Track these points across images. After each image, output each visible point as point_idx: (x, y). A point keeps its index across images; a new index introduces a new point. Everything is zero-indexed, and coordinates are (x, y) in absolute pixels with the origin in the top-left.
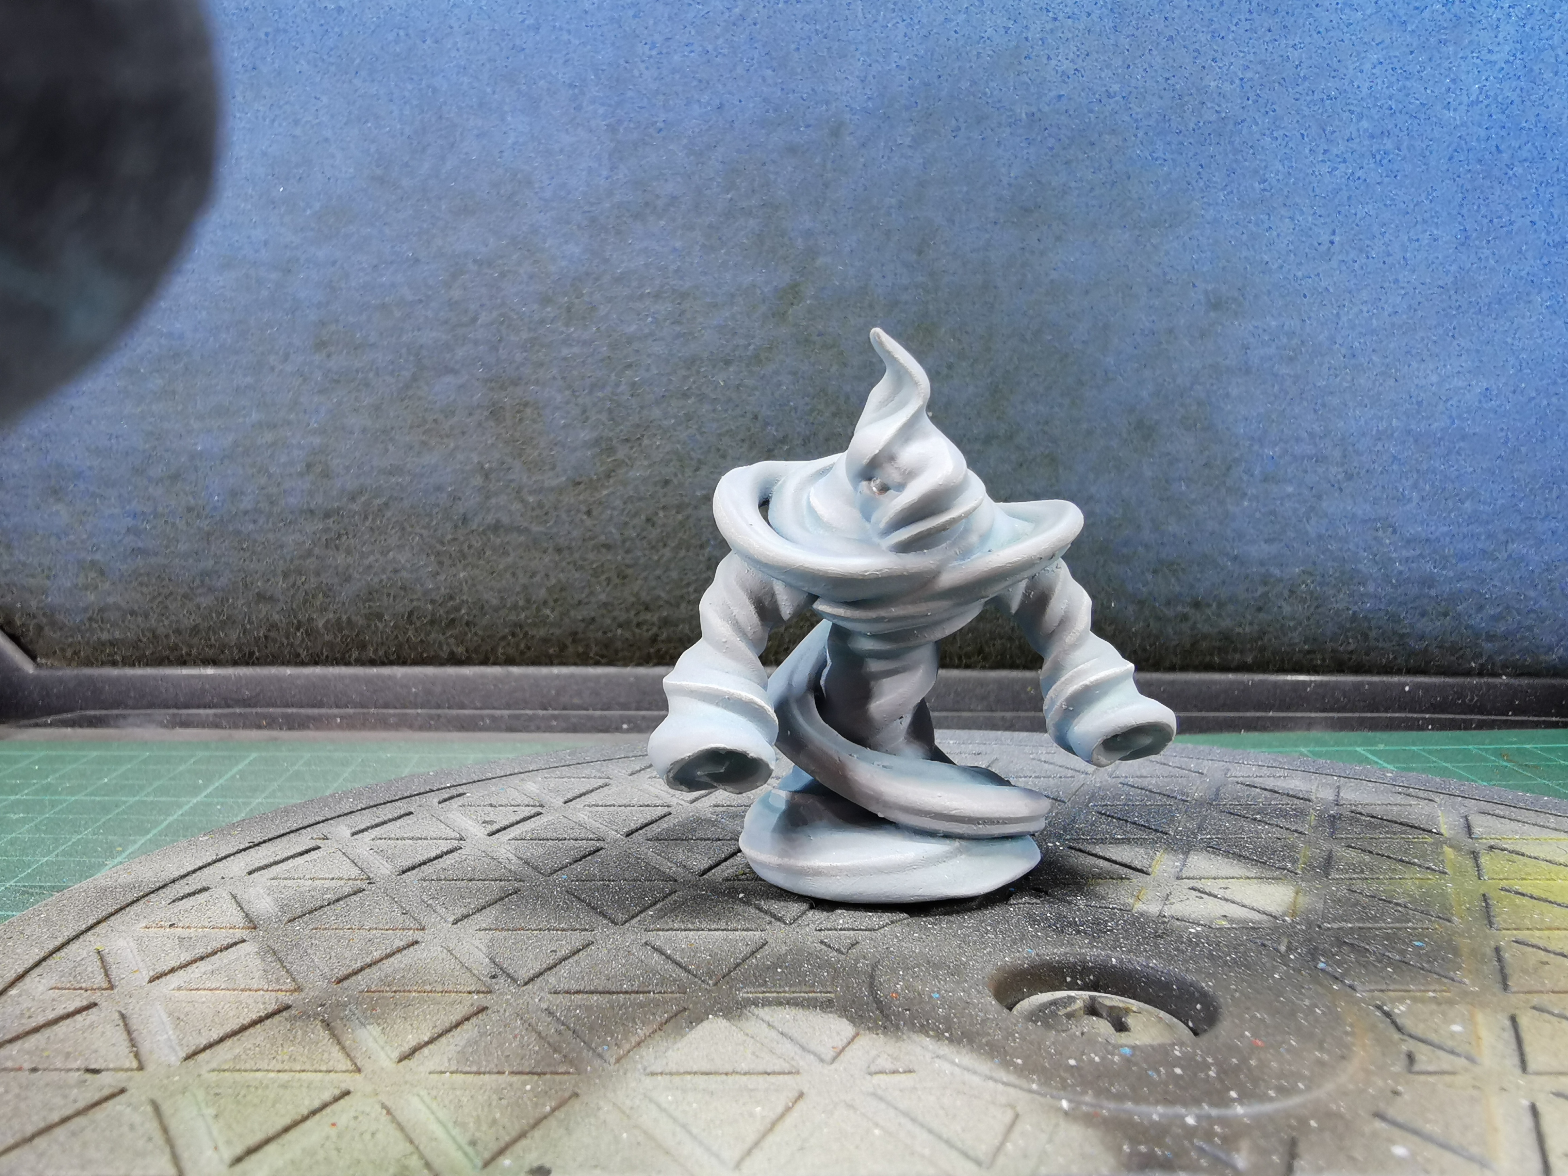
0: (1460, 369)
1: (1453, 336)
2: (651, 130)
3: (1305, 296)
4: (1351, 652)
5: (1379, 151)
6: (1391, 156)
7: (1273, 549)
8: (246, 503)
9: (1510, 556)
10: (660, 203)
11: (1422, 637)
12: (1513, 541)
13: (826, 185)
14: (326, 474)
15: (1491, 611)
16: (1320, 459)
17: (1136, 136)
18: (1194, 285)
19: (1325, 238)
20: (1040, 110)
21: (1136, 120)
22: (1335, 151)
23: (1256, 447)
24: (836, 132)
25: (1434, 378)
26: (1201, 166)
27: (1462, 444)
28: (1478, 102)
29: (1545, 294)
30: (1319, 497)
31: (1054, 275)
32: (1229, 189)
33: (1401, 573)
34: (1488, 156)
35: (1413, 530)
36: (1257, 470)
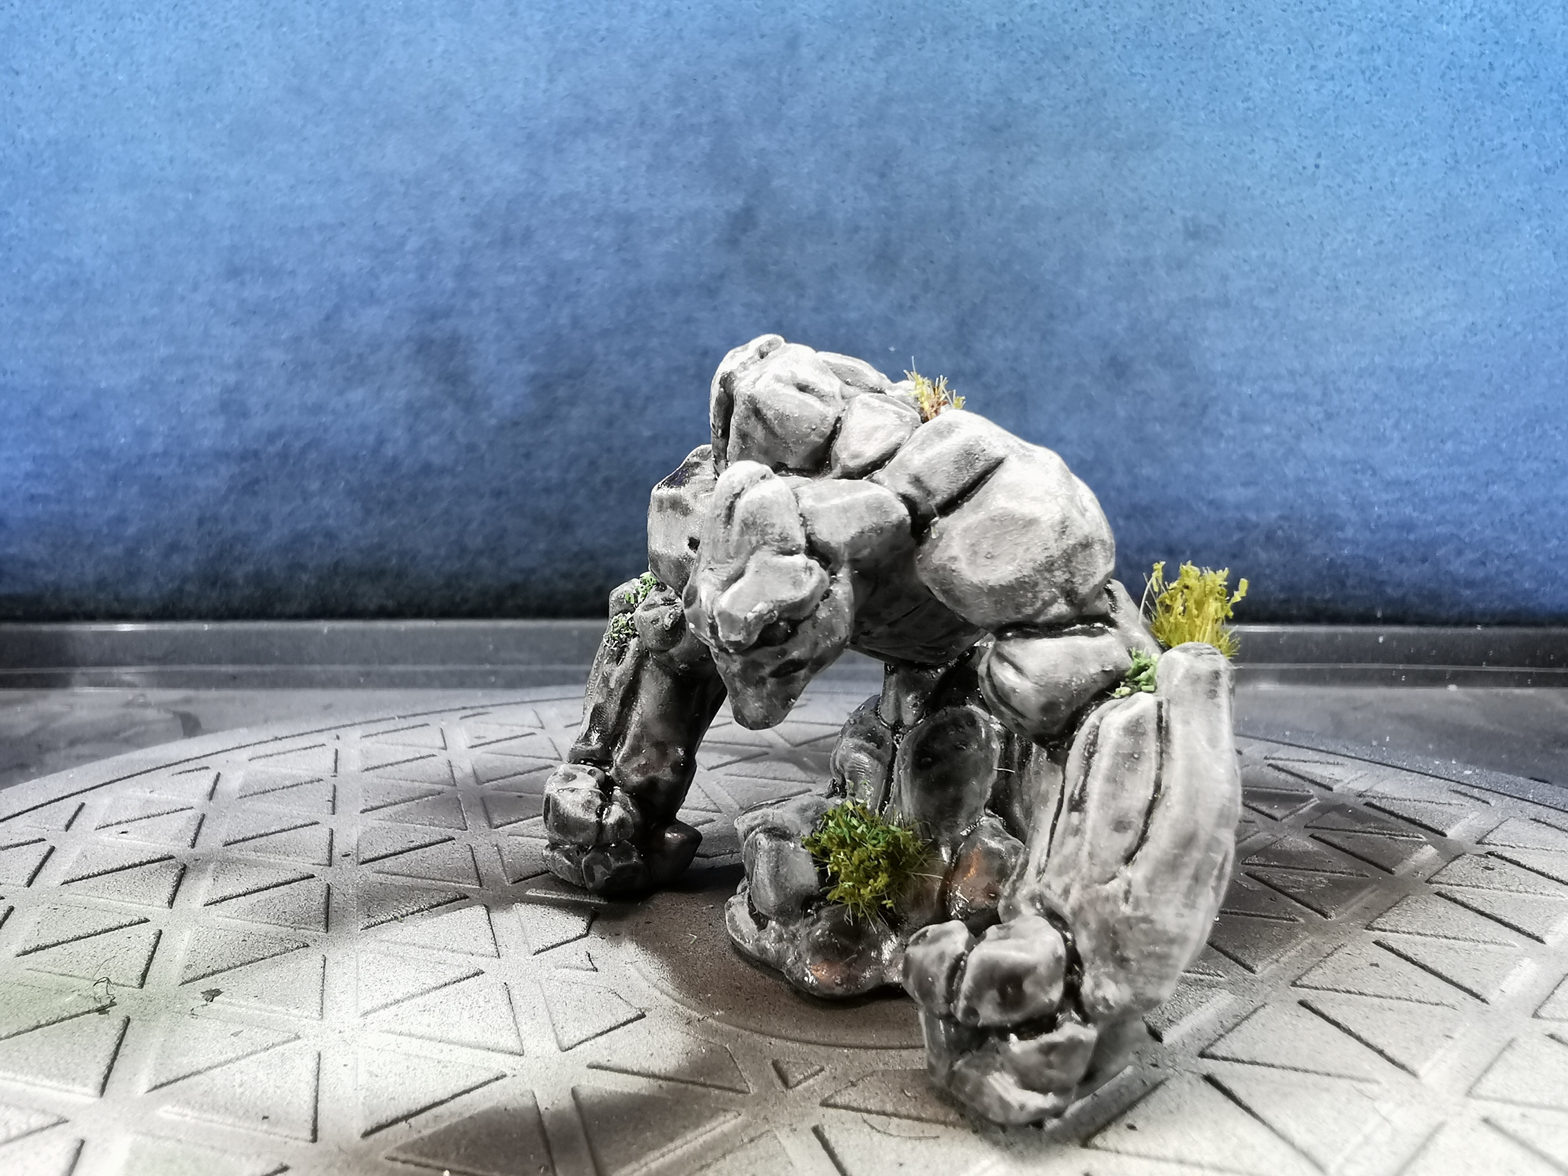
0: (1445, 302)
1: (1440, 268)
2: (593, 39)
3: (1288, 224)
4: (1328, 601)
5: (1368, 67)
6: (1381, 73)
7: (1250, 493)
8: (156, 444)
9: (1490, 499)
10: (602, 120)
11: (1400, 585)
12: (1494, 483)
13: (782, 101)
14: (245, 414)
15: (1470, 555)
16: (1300, 397)
17: (1113, 49)
18: (1172, 212)
19: (1310, 162)
20: (1011, 20)
21: (1114, 32)
22: (1323, 66)
23: (1234, 385)
24: (793, 43)
25: (1418, 312)
26: (1182, 83)
27: (1445, 382)
28: (1471, 15)
29: (1535, 222)
30: (1298, 437)
31: (1025, 201)
32: (1211, 107)
33: (1380, 517)
34: (1481, 75)
35: (1393, 472)
36: (1235, 410)
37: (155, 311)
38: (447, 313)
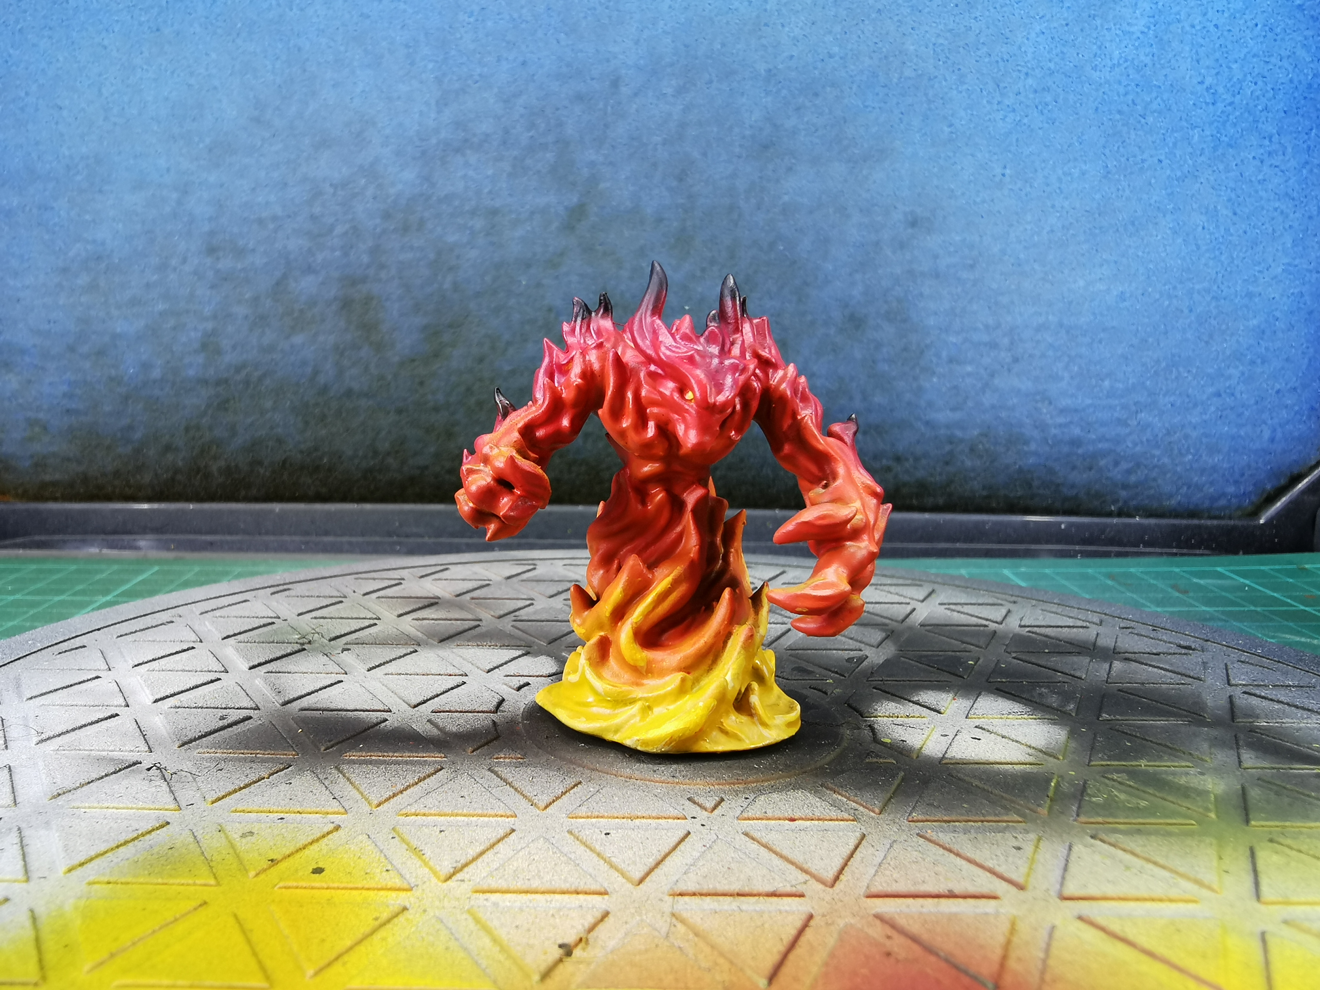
0: (1102, 276)
1: (1097, 250)
2: (470, 82)
3: (982, 217)
4: (1020, 498)
5: (1040, 103)
6: (1050, 107)
7: (957, 416)
8: (156, 373)
9: (1139, 423)
10: (476, 140)
11: (1073, 486)
12: (1141, 411)
13: (606, 126)
14: (218, 352)
15: (1124, 466)
16: (993, 345)
17: (851, 88)
18: (895, 207)
19: (998, 171)
20: (775, 67)
21: (851, 76)
22: (1007, 102)
23: (943, 336)
24: (615, 83)
25: (1081, 283)
26: (902, 113)
27: (1102, 335)
28: (1119, 65)
29: (1169, 218)
30: (992, 375)
31: (786, 199)
32: (924, 131)
33: (1055, 435)
34: (1125, 108)
35: (1066, 402)
36: (944, 354)
37: (155, 277)
38: (364, 280)
